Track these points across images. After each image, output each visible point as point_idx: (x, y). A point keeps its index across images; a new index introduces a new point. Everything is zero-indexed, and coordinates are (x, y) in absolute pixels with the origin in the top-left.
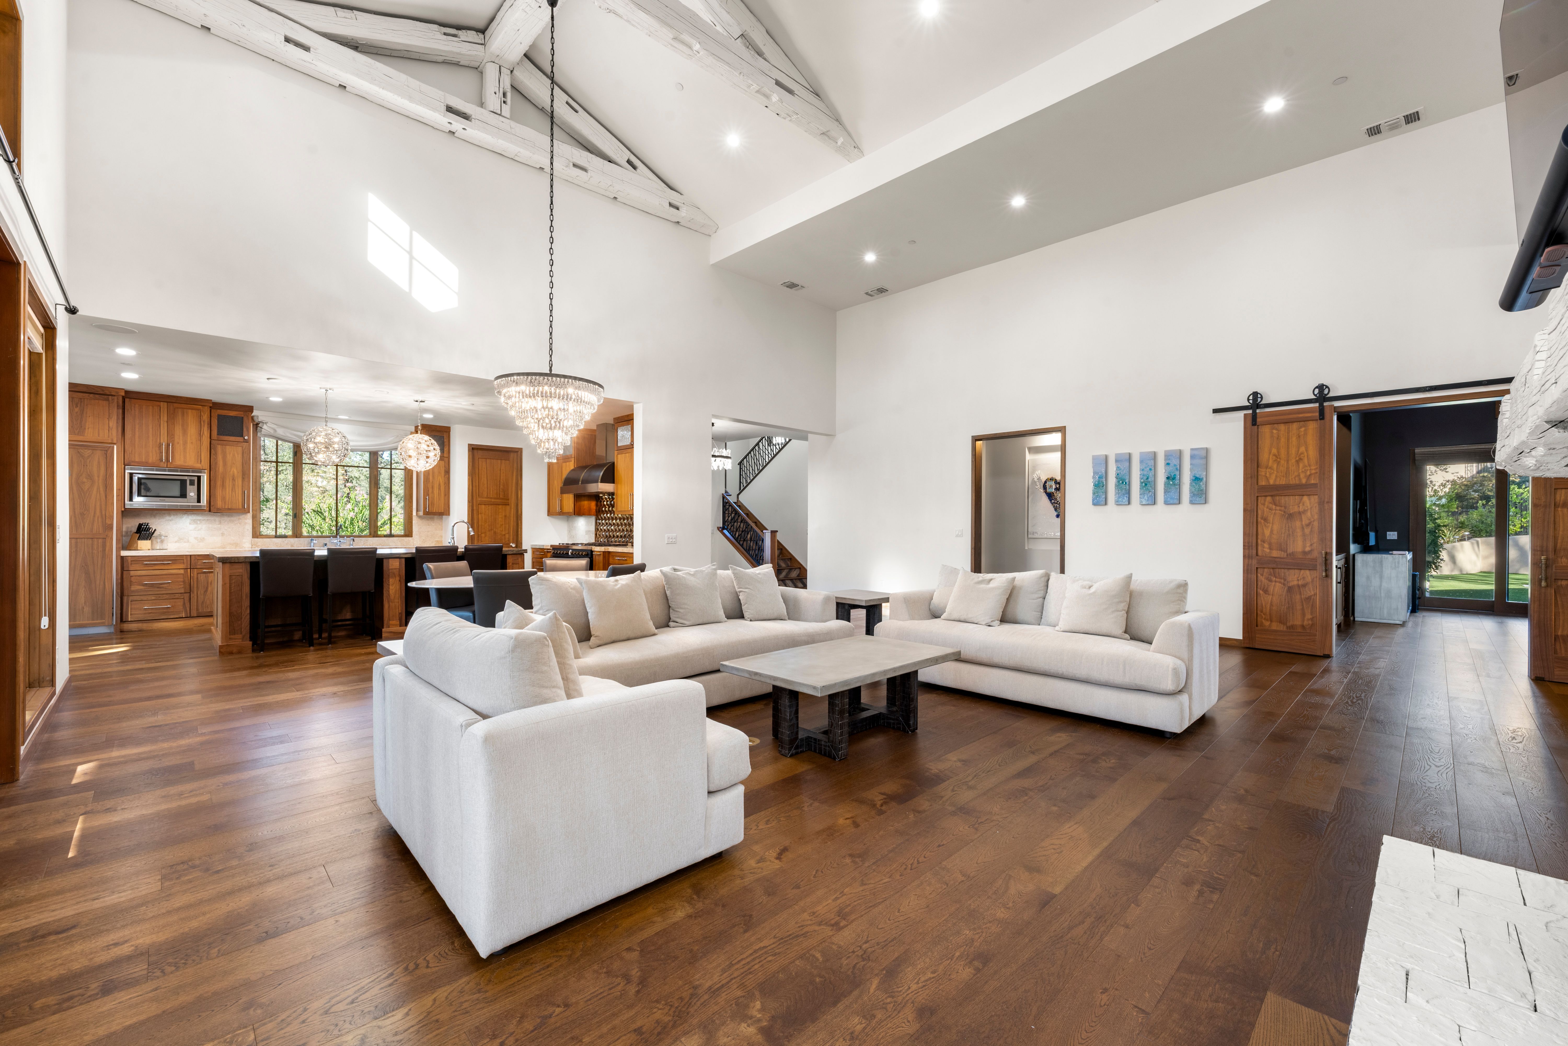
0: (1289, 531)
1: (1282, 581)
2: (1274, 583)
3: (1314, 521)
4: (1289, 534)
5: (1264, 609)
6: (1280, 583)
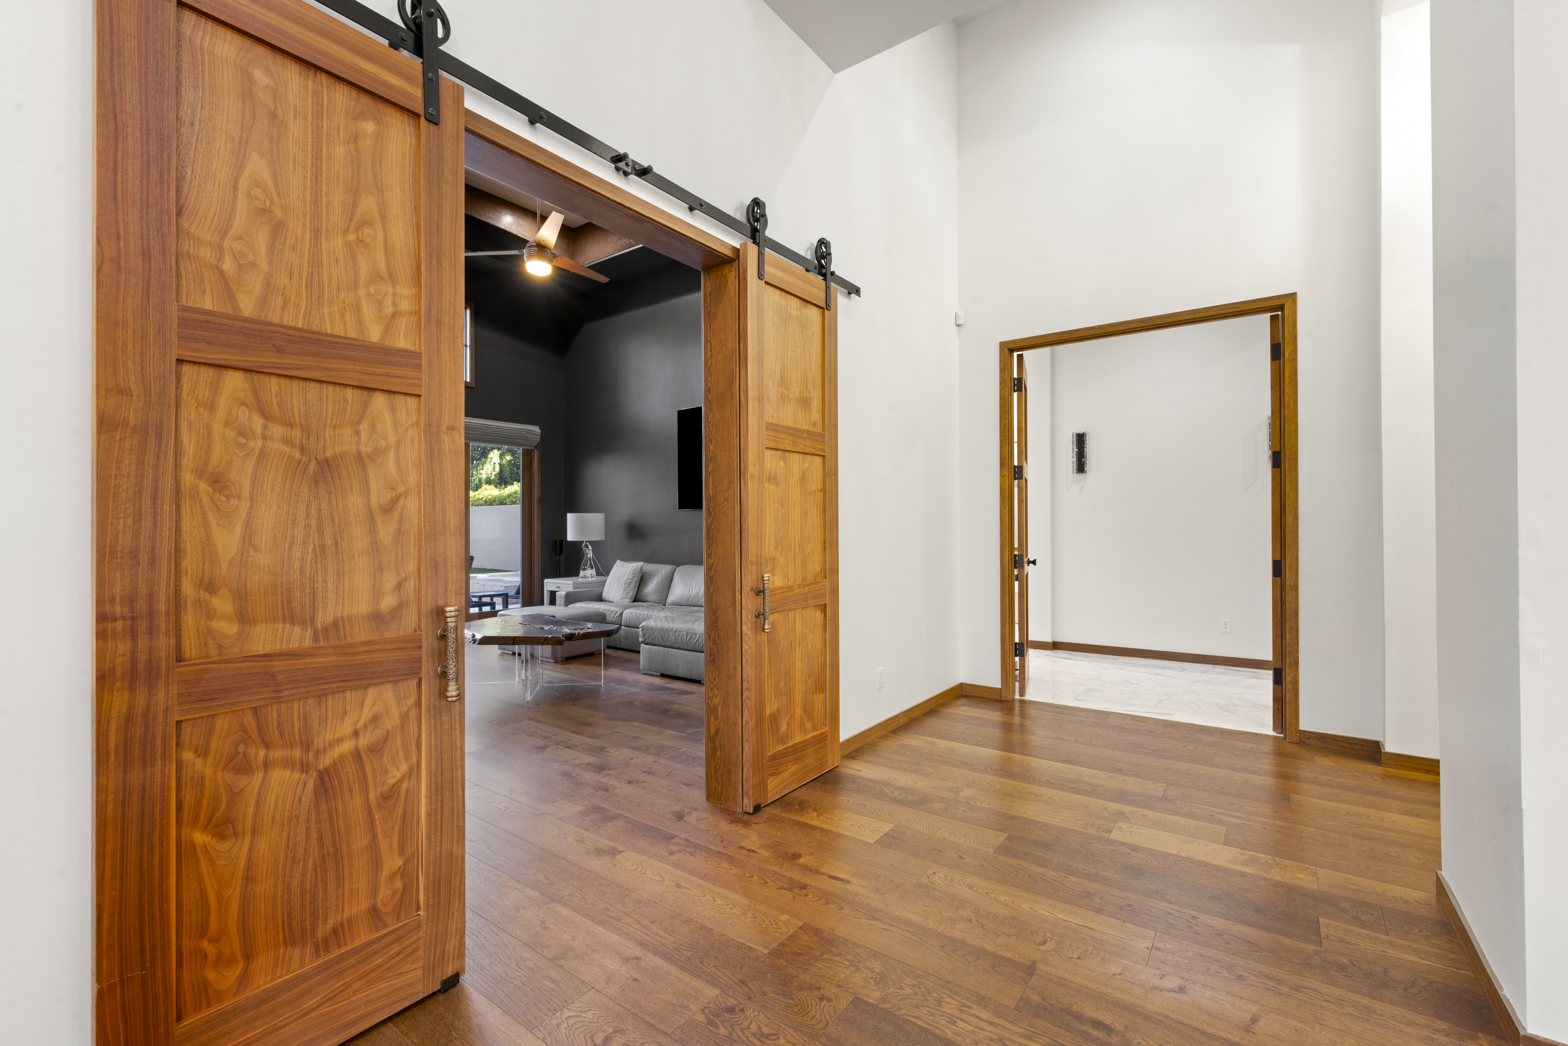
0: (320, 531)
1: (297, 753)
2: (257, 779)
3: (406, 494)
4: (323, 547)
5: (213, 919)
6: (287, 763)
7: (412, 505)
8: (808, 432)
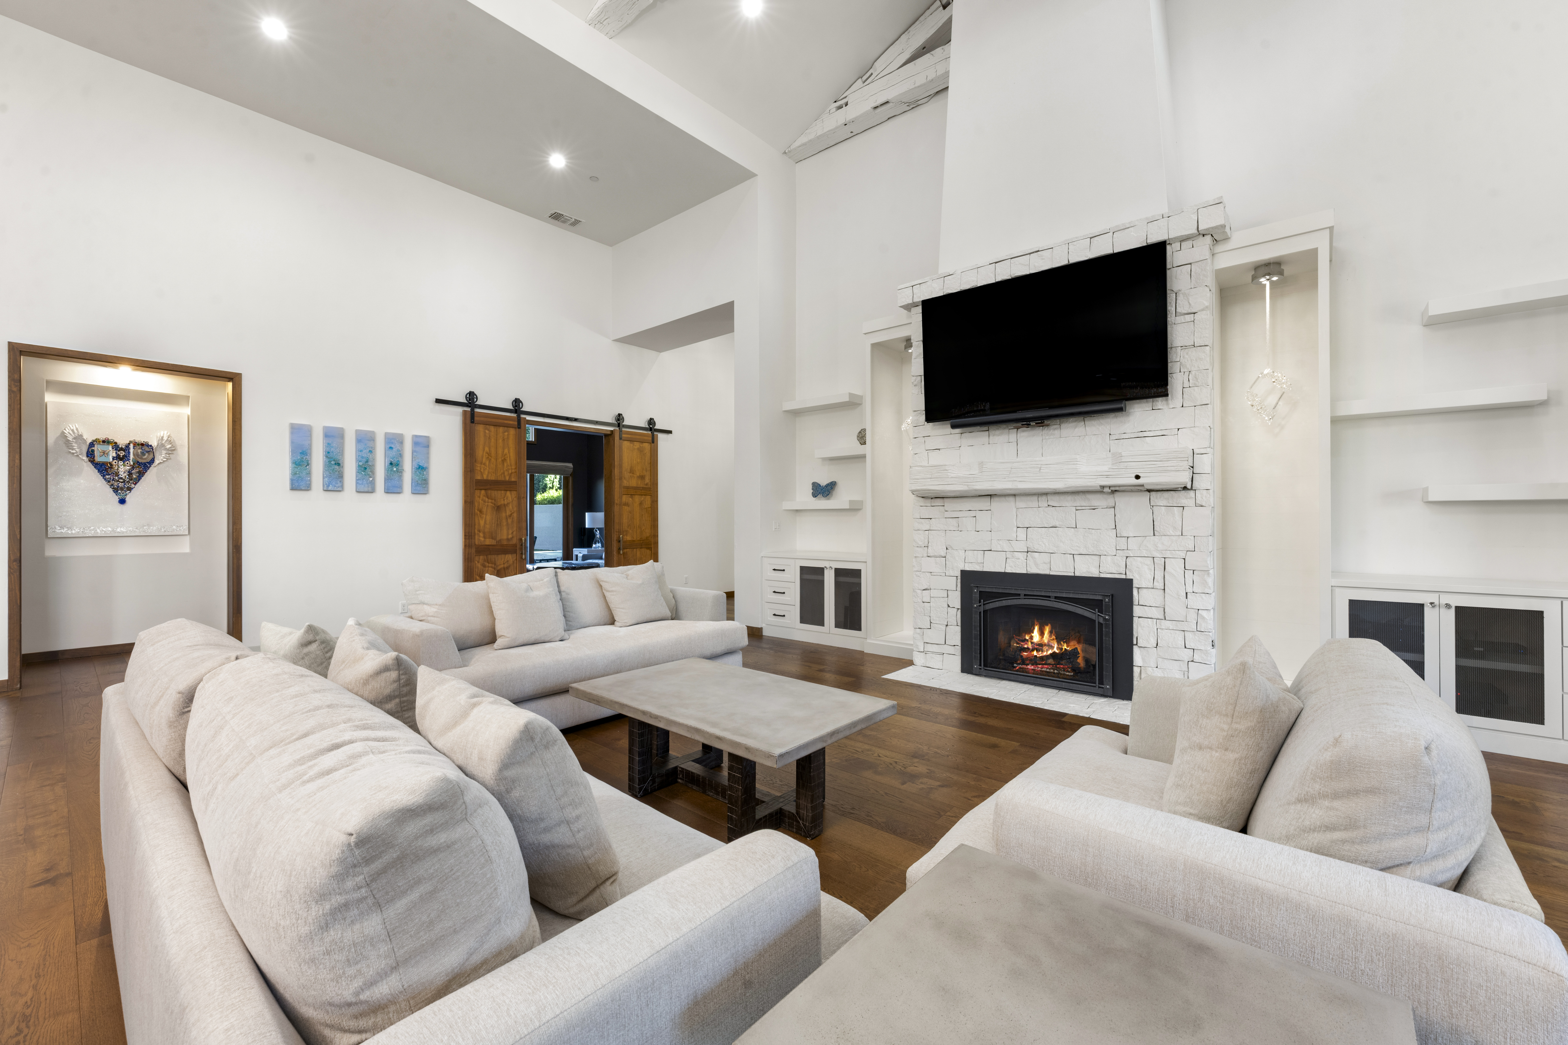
0: (497, 521)
1: (493, 565)
3: (514, 512)
4: (498, 524)
6: (492, 567)
7: (515, 515)
8: (643, 488)
